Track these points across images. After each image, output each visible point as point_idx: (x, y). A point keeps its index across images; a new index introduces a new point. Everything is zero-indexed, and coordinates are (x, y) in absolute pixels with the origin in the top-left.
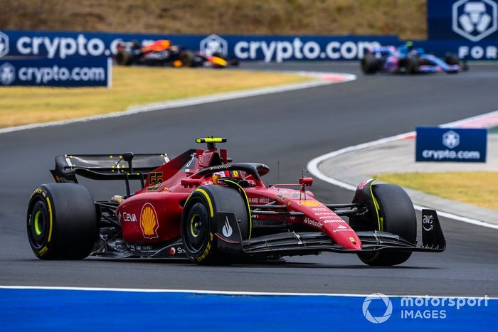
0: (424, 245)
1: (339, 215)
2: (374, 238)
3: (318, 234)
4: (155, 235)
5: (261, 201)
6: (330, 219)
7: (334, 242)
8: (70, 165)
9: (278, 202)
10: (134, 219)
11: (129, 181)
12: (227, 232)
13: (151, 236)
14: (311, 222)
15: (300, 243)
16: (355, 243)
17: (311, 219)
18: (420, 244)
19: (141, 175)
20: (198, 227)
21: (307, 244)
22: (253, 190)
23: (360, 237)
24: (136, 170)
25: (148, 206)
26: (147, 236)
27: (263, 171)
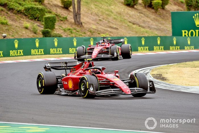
0: (150, 91)
1: (124, 83)
2: (135, 90)
3: (119, 89)
4: (72, 88)
5: (103, 78)
6: (122, 84)
7: (123, 91)
8: (49, 65)
9: (107, 79)
10: (66, 83)
11: (66, 70)
12: (91, 89)
13: (71, 88)
14: (116, 85)
15: (113, 92)
16: (129, 92)
17: (117, 84)
18: (149, 91)
19: (70, 68)
20: (84, 87)
21: (115, 92)
22: (100, 75)
23: (130, 90)
24: (68, 66)
25: (70, 80)
26: (70, 88)
27: (103, 69)
